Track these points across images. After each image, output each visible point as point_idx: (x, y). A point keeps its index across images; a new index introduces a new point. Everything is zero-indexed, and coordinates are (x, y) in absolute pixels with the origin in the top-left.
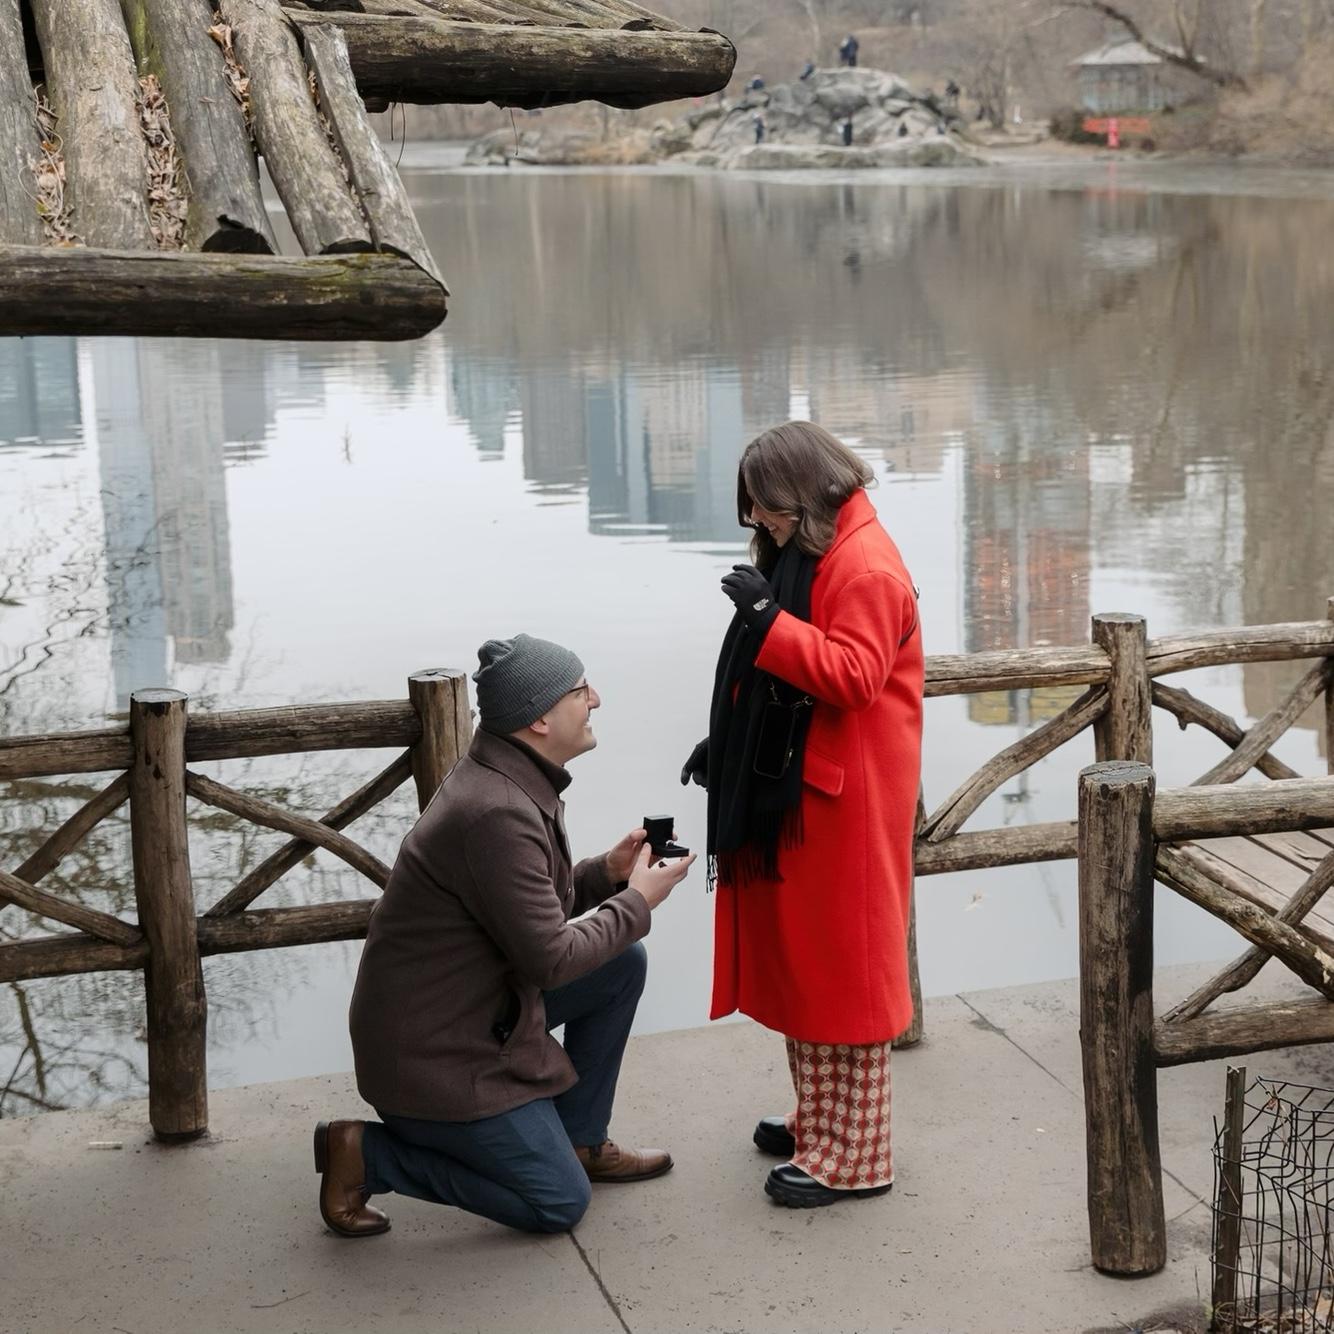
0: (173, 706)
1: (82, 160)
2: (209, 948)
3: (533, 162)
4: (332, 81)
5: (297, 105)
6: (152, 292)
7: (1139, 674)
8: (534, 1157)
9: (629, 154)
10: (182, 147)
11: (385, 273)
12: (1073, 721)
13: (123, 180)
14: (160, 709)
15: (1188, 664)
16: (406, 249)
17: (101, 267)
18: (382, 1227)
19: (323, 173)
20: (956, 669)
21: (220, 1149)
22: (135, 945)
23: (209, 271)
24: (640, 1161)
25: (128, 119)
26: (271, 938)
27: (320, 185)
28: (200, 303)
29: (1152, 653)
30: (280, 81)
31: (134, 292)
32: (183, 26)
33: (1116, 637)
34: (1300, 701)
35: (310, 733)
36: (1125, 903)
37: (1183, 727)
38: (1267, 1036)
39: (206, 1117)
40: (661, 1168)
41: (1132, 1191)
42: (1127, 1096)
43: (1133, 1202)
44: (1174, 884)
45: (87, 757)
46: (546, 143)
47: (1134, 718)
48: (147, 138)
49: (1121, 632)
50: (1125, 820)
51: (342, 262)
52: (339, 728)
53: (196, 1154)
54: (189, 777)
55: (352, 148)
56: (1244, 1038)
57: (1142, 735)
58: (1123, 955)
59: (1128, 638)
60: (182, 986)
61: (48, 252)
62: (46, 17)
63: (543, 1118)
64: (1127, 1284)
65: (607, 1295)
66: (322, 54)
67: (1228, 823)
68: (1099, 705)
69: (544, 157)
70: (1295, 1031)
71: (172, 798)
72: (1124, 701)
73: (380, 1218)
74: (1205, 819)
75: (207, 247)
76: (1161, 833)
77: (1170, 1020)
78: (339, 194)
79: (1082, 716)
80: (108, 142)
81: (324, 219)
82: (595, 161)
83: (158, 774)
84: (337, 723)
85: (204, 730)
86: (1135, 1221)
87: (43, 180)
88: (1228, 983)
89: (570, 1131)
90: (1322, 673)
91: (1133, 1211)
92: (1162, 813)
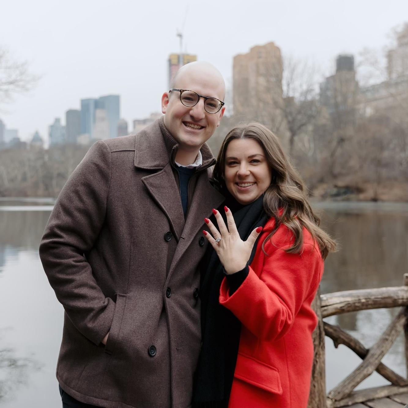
37: (336, 346)
47: (316, 343)
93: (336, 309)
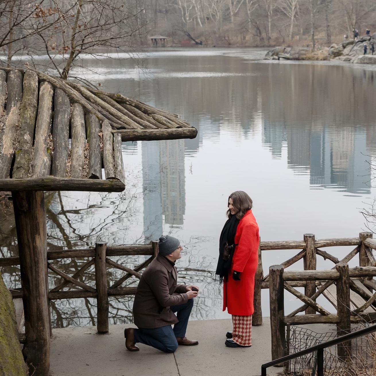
0: (104, 245)
1: (74, 161)
2: (110, 295)
3: (288, 59)
4: (116, 145)
5: (109, 150)
6: (81, 185)
7: (312, 247)
8: (165, 336)
9: (321, 56)
10: (90, 159)
11: (116, 183)
12: (298, 257)
13: (79, 165)
14: (101, 245)
15: (324, 246)
16: (119, 179)
17: (73, 181)
18: (137, 350)
19: (110, 164)
20: (270, 244)
21: (110, 335)
22: (96, 292)
23: (89, 182)
24: (191, 342)
25: (82, 153)
26: (122, 293)
27: (109, 166)
28: (88, 187)
29: (316, 243)
30: (107, 145)
31: (78, 185)
32: (94, 133)
33: (307, 239)
34: (352, 255)
35: (131, 252)
36: (277, 292)
37: (325, 260)
38: (307, 321)
39: (108, 329)
40: (196, 344)
41: (278, 350)
42: (278, 331)
43: (279, 352)
44: (287, 289)
45: (86, 254)
46: (293, 52)
47: (311, 257)
48: (85, 156)
49: (308, 238)
50: (276, 276)
51: (109, 181)
52: (137, 251)
53: (106, 336)
54: (107, 259)
55: (116, 159)
56: (303, 321)
57: (313, 261)
58: (276, 303)
59: (310, 240)
60: (104, 302)
61: (66, 179)
62: (72, 131)
63: (169, 329)
64: (277, 368)
65: (176, 363)
66: (116, 140)
67: (299, 278)
68: (303, 254)
69: (291, 57)
70: (314, 320)
71: (103, 263)
72: (309, 253)
73: (137, 348)
74: (294, 277)
75: (90, 178)
76: (285, 279)
77: (288, 316)
78: (112, 168)
79: (300, 256)
80: (78, 158)
81: (108, 173)
82: (309, 59)
83: (100, 258)
84: (137, 250)
85: (110, 250)
86: (279, 356)
87: (67, 165)
88: (300, 310)
89: (175, 334)
90: (357, 249)
91: (279, 354)
92: (285, 275)
93: (322, 245)
